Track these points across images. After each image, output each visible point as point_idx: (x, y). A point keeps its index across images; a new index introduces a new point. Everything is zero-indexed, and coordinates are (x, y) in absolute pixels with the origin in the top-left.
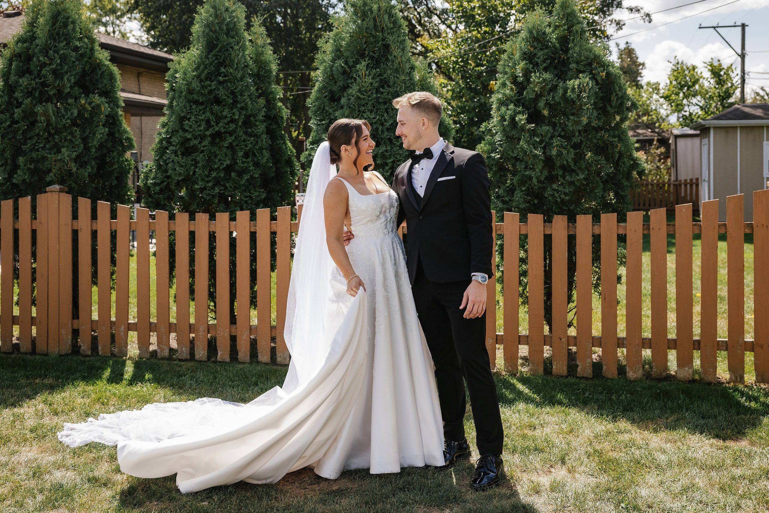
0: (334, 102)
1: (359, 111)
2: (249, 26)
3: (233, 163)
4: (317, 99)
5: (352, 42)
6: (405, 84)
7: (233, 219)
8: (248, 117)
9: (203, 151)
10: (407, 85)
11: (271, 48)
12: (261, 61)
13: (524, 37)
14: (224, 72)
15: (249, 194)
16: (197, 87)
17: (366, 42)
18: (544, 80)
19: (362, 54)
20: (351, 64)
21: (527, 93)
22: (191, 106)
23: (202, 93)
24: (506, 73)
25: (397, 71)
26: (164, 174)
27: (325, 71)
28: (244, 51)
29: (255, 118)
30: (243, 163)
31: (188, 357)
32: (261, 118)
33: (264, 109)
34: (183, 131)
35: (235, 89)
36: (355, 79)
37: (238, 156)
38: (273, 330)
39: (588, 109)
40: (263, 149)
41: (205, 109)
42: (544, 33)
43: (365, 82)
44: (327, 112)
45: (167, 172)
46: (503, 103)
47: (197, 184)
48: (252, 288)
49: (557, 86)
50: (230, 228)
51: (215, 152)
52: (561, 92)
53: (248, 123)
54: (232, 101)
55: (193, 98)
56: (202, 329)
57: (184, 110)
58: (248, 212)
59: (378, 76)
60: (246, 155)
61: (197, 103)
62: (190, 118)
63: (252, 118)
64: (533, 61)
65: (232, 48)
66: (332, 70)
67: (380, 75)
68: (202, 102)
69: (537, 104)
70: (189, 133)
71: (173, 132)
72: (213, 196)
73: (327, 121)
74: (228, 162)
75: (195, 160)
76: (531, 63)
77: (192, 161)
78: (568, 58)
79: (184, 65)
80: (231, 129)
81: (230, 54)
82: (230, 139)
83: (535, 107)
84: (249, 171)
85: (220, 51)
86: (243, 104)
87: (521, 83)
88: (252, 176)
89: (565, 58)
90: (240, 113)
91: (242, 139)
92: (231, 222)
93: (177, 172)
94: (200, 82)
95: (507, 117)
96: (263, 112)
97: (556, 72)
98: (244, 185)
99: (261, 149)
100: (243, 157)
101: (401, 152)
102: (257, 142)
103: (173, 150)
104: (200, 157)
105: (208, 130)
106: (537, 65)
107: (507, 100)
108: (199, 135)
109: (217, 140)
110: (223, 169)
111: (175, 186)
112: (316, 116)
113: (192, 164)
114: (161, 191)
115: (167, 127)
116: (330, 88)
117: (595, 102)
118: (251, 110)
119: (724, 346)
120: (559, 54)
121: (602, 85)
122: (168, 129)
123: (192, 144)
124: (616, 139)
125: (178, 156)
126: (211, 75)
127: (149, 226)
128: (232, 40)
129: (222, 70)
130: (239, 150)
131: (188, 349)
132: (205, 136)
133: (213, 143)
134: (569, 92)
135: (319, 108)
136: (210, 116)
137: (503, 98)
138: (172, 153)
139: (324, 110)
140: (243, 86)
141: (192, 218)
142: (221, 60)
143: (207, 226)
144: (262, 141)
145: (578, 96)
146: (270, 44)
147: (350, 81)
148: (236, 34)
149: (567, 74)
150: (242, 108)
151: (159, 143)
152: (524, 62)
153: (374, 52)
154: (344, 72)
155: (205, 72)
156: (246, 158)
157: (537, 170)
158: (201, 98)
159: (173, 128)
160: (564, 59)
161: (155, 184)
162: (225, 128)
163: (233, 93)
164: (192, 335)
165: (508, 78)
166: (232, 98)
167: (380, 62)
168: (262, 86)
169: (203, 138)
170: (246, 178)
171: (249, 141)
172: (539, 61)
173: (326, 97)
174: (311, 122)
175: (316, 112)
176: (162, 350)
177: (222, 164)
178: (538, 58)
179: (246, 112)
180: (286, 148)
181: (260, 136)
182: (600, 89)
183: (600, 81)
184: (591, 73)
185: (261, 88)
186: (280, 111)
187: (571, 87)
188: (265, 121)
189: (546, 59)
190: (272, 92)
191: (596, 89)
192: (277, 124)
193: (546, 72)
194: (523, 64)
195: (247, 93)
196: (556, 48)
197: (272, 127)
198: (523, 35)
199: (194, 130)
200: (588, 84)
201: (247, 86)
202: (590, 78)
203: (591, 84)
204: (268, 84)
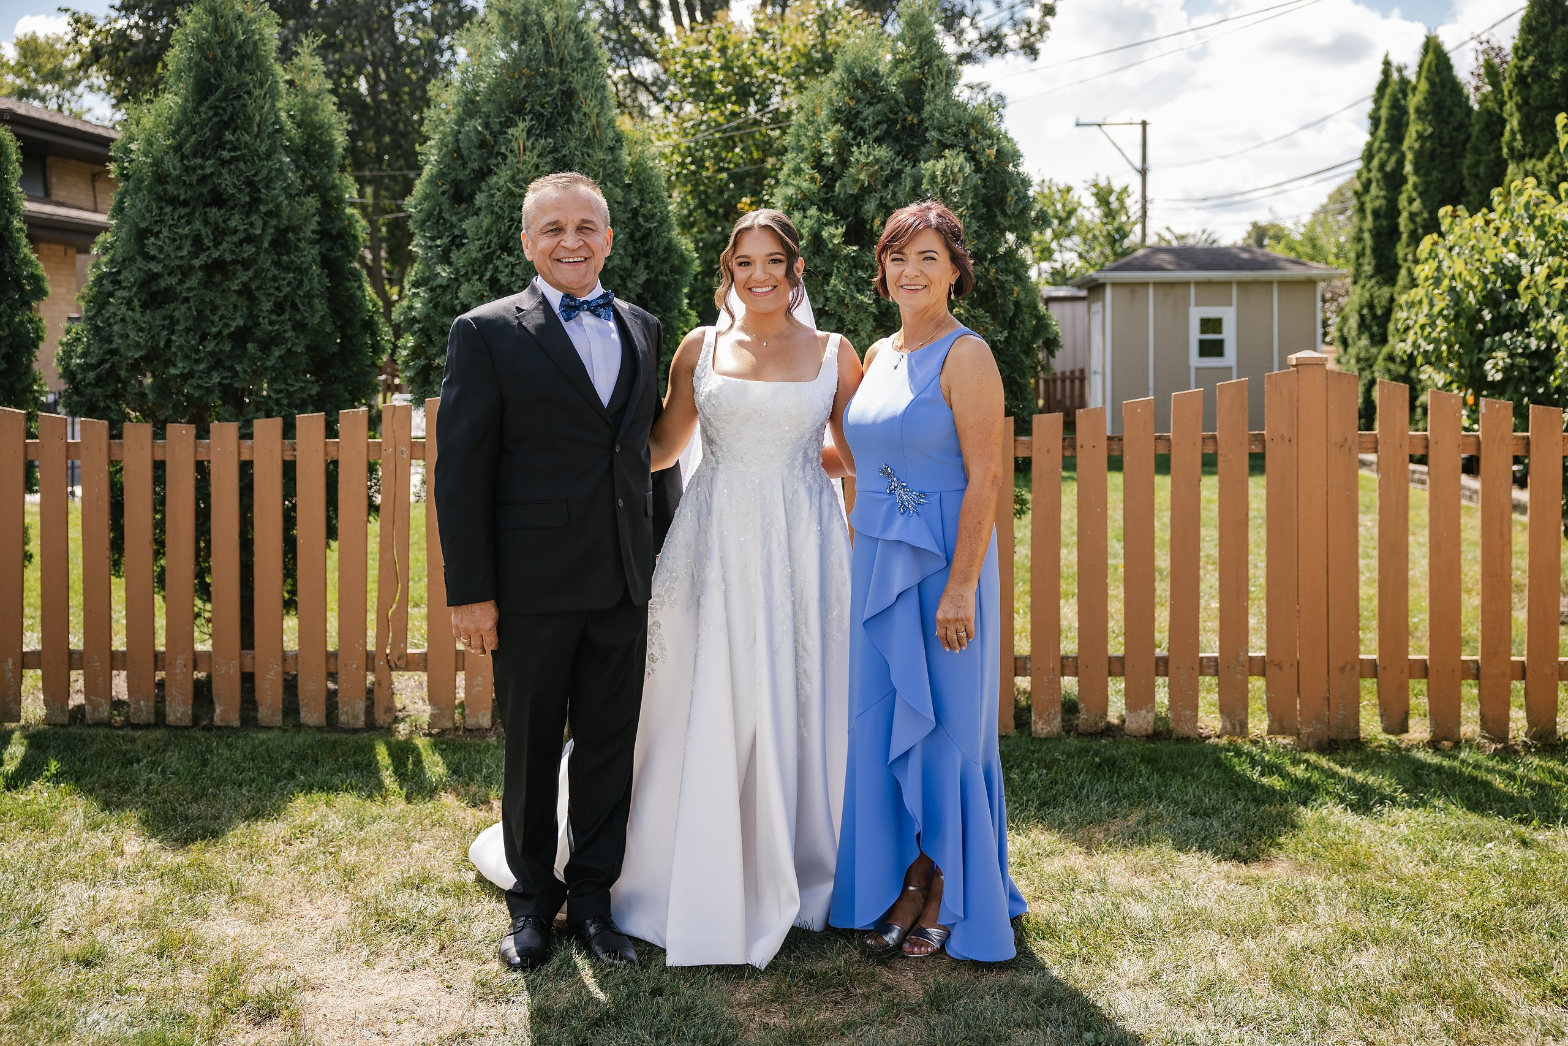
0: (460, 202)
1: (512, 219)
2: (286, 53)
3: (250, 323)
4: (426, 197)
5: (498, 85)
6: (605, 169)
7: (246, 434)
8: (282, 232)
9: (186, 300)
10: (609, 171)
11: (335, 99)
12: (312, 124)
13: (838, 79)
14: (232, 142)
15: (283, 386)
16: (175, 168)
17: (525, 87)
18: (877, 161)
19: (518, 109)
20: (496, 128)
21: (844, 185)
22: (161, 208)
23: (184, 182)
24: (801, 149)
25: (588, 142)
26: (106, 346)
27: (443, 143)
28: (274, 100)
29: (298, 234)
30: (271, 323)
31: (152, 720)
32: (309, 234)
33: (317, 218)
34: (144, 258)
35: (255, 175)
36: (505, 157)
37: (262, 311)
38: (332, 660)
40: (313, 297)
41: (191, 213)
42: (876, 74)
43: (525, 162)
44: (445, 221)
45: (111, 342)
46: (796, 205)
47: (175, 366)
49: (901, 171)
50: (239, 453)
51: (212, 302)
52: (908, 183)
53: (281, 243)
54: (247, 199)
55: (165, 190)
56: (181, 661)
57: (148, 215)
58: (279, 420)
59: (550, 152)
60: (279, 309)
61: (174, 202)
62: (160, 232)
63: (290, 235)
64: (854, 125)
65: (249, 93)
66: (457, 140)
67: (555, 150)
68: (185, 199)
69: (861, 207)
70: (158, 262)
71: (124, 260)
72: (209, 390)
73: (446, 240)
74: (241, 323)
75: (171, 317)
76: (849, 129)
77: (164, 319)
78: (921, 121)
79: (148, 126)
80: (245, 255)
81: (245, 105)
82: (244, 276)
83: (856, 214)
84: (285, 341)
85: (224, 98)
86: (271, 206)
87: (831, 168)
88: (289, 350)
89: (915, 121)
90: (265, 224)
91: (270, 275)
92: (242, 442)
93: (130, 342)
94: (182, 160)
95: (805, 232)
96: (315, 223)
97: (897, 147)
98: (274, 368)
99: (309, 296)
100: (272, 312)
102: (301, 283)
103: (123, 298)
104: (181, 312)
105: (197, 258)
106: (862, 132)
107: (803, 199)
108: (178, 267)
110: (231, 335)
111: (127, 370)
112: (425, 231)
113: (164, 326)
114: (99, 381)
115: (112, 252)
116: (453, 176)
117: (973, 205)
118: (290, 218)
119: (1212, 666)
120: (904, 113)
121: (988, 172)
122: (114, 255)
123: (163, 285)
124: (1011, 278)
125: (133, 310)
126: (205, 145)
127: (68, 450)
128: (248, 78)
129: (228, 136)
130: (263, 298)
131: (152, 704)
132: (191, 268)
133: (207, 284)
134: (925, 185)
135: (429, 215)
136: (202, 227)
137: (796, 195)
138: (121, 304)
139: (440, 217)
140: (271, 170)
141: (159, 433)
142: (226, 118)
143: (191, 449)
144: (311, 280)
145: (943, 191)
146: (331, 91)
147: (493, 161)
148: (258, 66)
149: (919, 150)
150: (269, 214)
151: (95, 284)
152: (838, 127)
153: (543, 107)
154: (483, 144)
155: (193, 139)
156: (279, 315)
157: (863, 334)
158: (182, 192)
159: (125, 252)
160: (912, 125)
161: (86, 368)
162: (233, 252)
163: (250, 183)
164: (160, 675)
165: (806, 159)
166: (248, 193)
167: (554, 125)
168: (314, 172)
169: (186, 272)
170: (277, 354)
171: (284, 279)
172: (866, 125)
173: (444, 193)
174: (414, 242)
175: (424, 222)
176: (95, 707)
177: (227, 325)
178: (864, 120)
179: (279, 221)
180: (364, 296)
181: (307, 270)
182: (984, 180)
183: (984, 165)
184: (966, 149)
185: (312, 178)
186: (350, 224)
187: (927, 174)
188: (318, 242)
189: (879, 123)
190: (334, 187)
191: (977, 179)
192: (345, 247)
193: (880, 145)
194: (835, 130)
195: (279, 184)
196: (897, 102)
197: (333, 254)
198: (836, 75)
199: (168, 256)
200: (961, 169)
201: (280, 171)
202: (966, 159)
203: (968, 169)
204: (326, 170)
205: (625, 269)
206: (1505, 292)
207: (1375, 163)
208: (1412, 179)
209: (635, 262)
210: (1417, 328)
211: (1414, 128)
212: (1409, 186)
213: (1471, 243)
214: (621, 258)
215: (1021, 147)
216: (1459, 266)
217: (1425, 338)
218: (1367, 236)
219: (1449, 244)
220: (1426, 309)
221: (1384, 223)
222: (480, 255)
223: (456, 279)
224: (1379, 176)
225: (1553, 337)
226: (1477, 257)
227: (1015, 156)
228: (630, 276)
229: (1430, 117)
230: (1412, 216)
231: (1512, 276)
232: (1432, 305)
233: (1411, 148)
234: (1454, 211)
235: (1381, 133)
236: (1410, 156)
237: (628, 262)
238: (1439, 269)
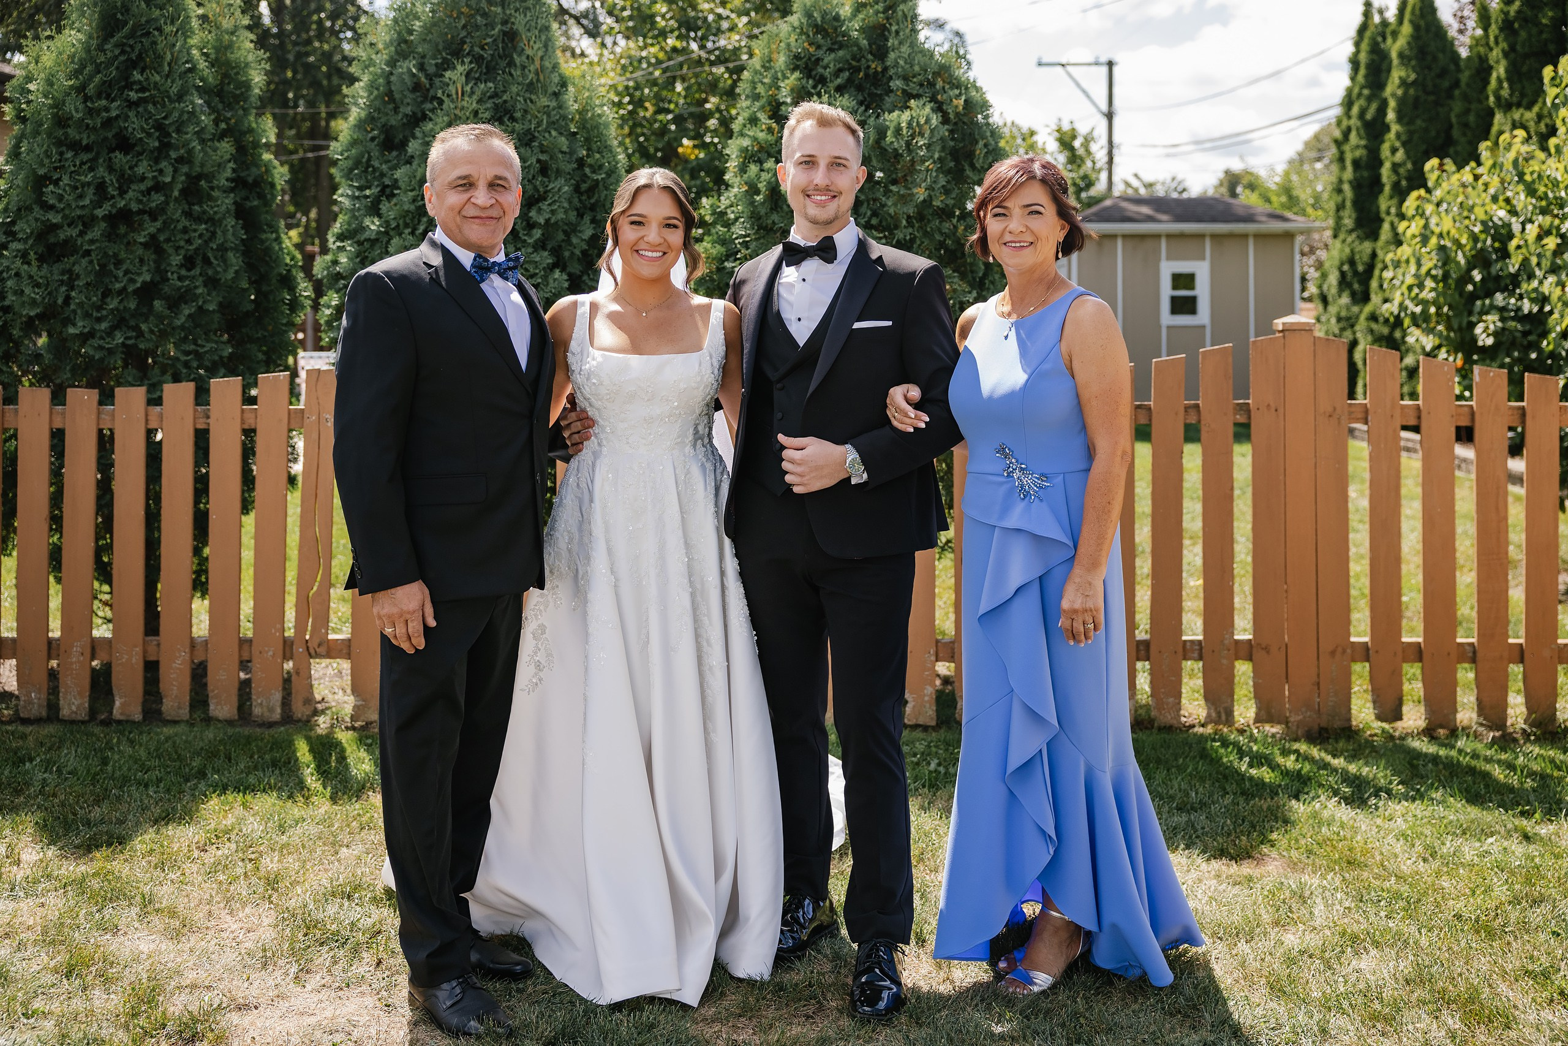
0: (390, 150)
4: (354, 143)
5: (435, 24)
6: (547, 116)
7: (155, 401)
8: (194, 180)
9: (88, 253)
10: (551, 118)
11: (253, 37)
12: (228, 63)
13: (796, 24)
14: (140, 82)
15: (193, 347)
16: (77, 110)
17: (464, 26)
19: (456, 51)
20: (432, 69)
22: (61, 154)
23: (88, 125)
24: (756, 97)
25: (531, 87)
27: (372, 85)
28: (186, 37)
29: (211, 182)
30: (180, 279)
31: (45, 714)
34: (42, 207)
35: (165, 118)
36: (441, 102)
37: (170, 265)
38: (245, 647)
39: (927, 170)
40: (226, 250)
41: (94, 160)
42: (836, 17)
43: (463, 108)
44: (375, 170)
46: (752, 156)
47: (74, 324)
48: (197, 551)
50: (148, 420)
51: (115, 255)
53: (193, 191)
54: (157, 144)
55: (66, 134)
56: (78, 648)
57: (46, 161)
58: (191, 385)
59: (487, 96)
60: (189, 263)
61: (75, 146)
62: (60, 179)
63: (203, 183)
64: (814, 73)
65: (159, 30)
66: (388, 83)
67: (496, 95)
68: (87, 145)
70: (57, 212)
71: (19, 210)
72: (111, 352)
73: (375, 190)
74: (147, 278)
75: (70, 272)
76: (809, 77)
77: (63, 273)
78: (885, 69)
79: (49, 64)
80: (153, 205)
82: (151, 228)
84: (196, 297)
85: (131, 36)
86: (182, 151)
88: (200, 308)
89: (879, 69)
90: (175, 171)
91: (180, 226)
92: (150, 408)
93: (25, 299)
94: (85, 102)
95: (761, 186)
96: (229, 170)
97: (860, 98)
98: (182, 327)
99: (223, 249)
100: (181, 266)
101: (538, 259)
102: (213, 235)
103: (18, 251)
104: (81, 266)
105: (101, 207)
106: (822, 81)
107: (759, 151)
108: (79, 217)
109: (122, 229)
110: (135, 292)
111: (21, 329)
112: (352, 180)
113: (62, 281)
115: (6, 200)
116: (383, 120)
117: (940, 159)
118: (202, 165)
119: (1196, 651)
120: (868, 61)
121: (956, 124)
122: (8, 203)
123: (62, 236)
125: (29, 264)
126: (110, 86)
128: (159, 13)
129: (137, 76)
130: (172, 251)
131: (45, 696)
132: (94, 218)
133: (111, 236)
134: (890, 137)
135: (357, 163)
136: (106, 174)
137: (753, 146)
138: (16, 257)
139: (369, 164)
140: (182, 112)
141: (58, 397)
142: (134, 56)
143: (94, 416)
144: (224, 232)
145: (908, 144)
146: (249, 28)
147: (428, 106)
149: (882, 100)
150: (180, 160)
152: (797, 74)
153: (483, 48)
154: (417, 87)
155: (97, 80)
156: (189, 270)
158: (85, 136)
159: (20, 201)
160: (876, 72)
162: (140, 202)
163: (159, 127)
164: (54, 663)
165: (762, 108)
166: (158, 138)
167: (495, 68)
168: (229, 115)
169: (88, 223)
171: (195, 231)
172: (827, 73)
173: (373, 139)
174: (340, 192)
175: (351, 170)
177: (133, 281)
178: (825, 68)
179: (191, 168)
180: (281, 249)
181: (220, 221)
182: (951, 132)
183: (952, 116)
184: (933, 99)
185: (227, 120)
186: (267, 171)
187: (892, 126)
188: (232, 190)
189: (840, 70)
190: (251, 131)
191: (944, 131)
192: (261, 196)
193: (842, 95)
194: (793, 79)
195: (191, 128)
196: (860, 49)
197: (248, 204)
198: (794, 19)
199: (69, 205)
200: (928, 121)
201: (192, 114)
202: (932, 109)
203: (935, 120)
204: (241, 112)
205: (569, 224)
206: (1496, 250)
207: (1355, 110)
208: (1395, 128)
209: (581, 216)
210: (1404, 288)
211: (1397, 74)
212: (1392, 135)
213: (1460, 200)
214: (566, 212)
215: (990, 97)
216: (1447, 224)
217: (1412, 300)
218: (1346, 187)
219: (1435, 200)
220: (1413, 269)
221: (1365, 174)
222: (412, 208)
223: (386, 233)
224: (1359, 124)
225: (1544, 300)
226: (1465, 214)
227: (985, 106)
228: (574, 231)
229: (1413, 63)
230: (1395, 167)
231: (1503, 235)
232: (1419, 265)
233: (1393, 95)
234: (1441, 165)
235: (1360, 78)
236: (1392, 104)
237: (573, 216)
238: (1426, 226)
